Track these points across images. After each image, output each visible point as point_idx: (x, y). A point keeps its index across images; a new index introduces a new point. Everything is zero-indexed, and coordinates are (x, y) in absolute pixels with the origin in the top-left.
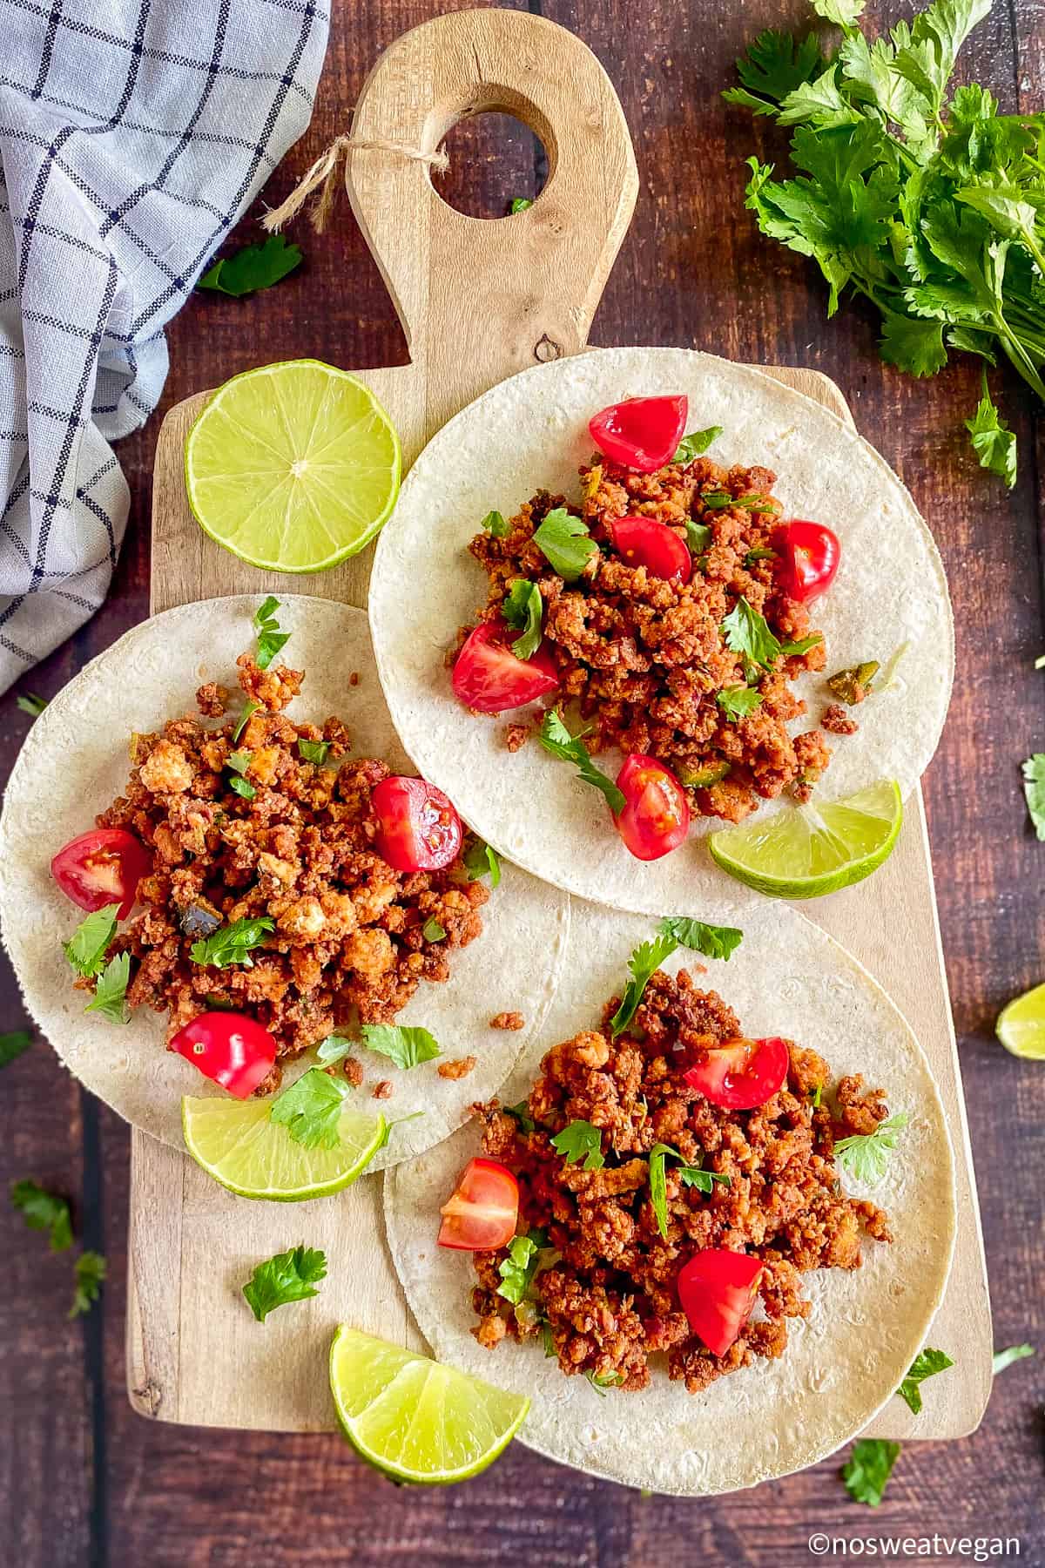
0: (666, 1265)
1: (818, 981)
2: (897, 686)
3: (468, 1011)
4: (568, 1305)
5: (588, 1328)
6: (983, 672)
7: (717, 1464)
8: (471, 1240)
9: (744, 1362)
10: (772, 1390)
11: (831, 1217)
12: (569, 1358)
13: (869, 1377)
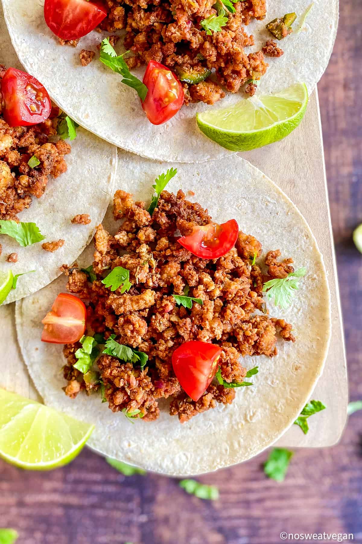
0: (166, 350)
1: (257, 200)
2: (306, 29)
3: (61, 215)
4: (111, 372)
5: (122, 384)
6: (350, 50)
7: (196, 460)
8: (59, 337)
9: (211, 405)
10: (227, 421)
11: (261, 326)
12: (113, 402)
13: (280, 413)
